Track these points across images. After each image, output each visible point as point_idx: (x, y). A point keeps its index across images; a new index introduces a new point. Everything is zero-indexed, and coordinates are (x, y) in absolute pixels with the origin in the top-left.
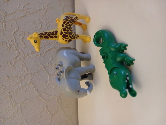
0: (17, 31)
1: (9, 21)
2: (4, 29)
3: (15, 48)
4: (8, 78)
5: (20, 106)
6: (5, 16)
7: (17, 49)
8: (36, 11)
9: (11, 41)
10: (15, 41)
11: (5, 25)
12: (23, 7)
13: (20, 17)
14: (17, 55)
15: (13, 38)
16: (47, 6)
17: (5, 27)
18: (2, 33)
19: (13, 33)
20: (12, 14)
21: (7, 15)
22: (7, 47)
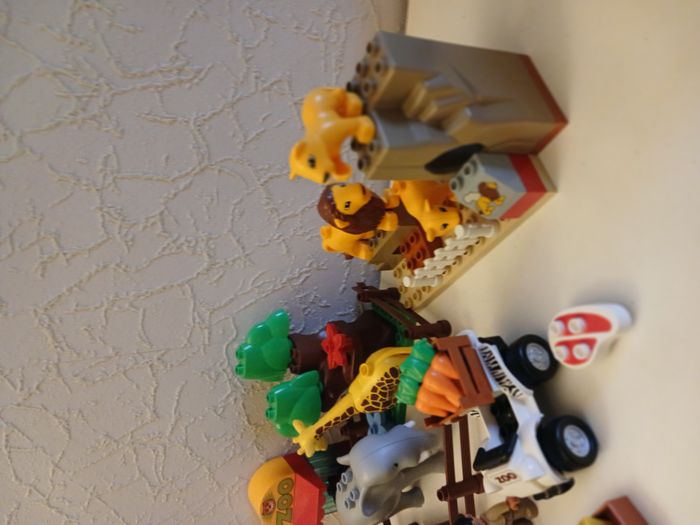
0: (234, 340)
1: (218, 323)
2: (207, 342)
3: (226, 378)
4: (209, 441)
5: (227, 492)
6: (211, 313)
7: (230, 380)
8: (280, 286)
9: (218, 364)
10: (229, 363)
11: (210, 333)
12: (252, 284)
13: (242, 307)
14: (229, 392)
15: (225, 356)
16: (308, 265)
17: (209, 338)
18: (202, 350)
19: (224, 347)
20: (226, 305)
21: (215, 310)
22: (210, 378)
